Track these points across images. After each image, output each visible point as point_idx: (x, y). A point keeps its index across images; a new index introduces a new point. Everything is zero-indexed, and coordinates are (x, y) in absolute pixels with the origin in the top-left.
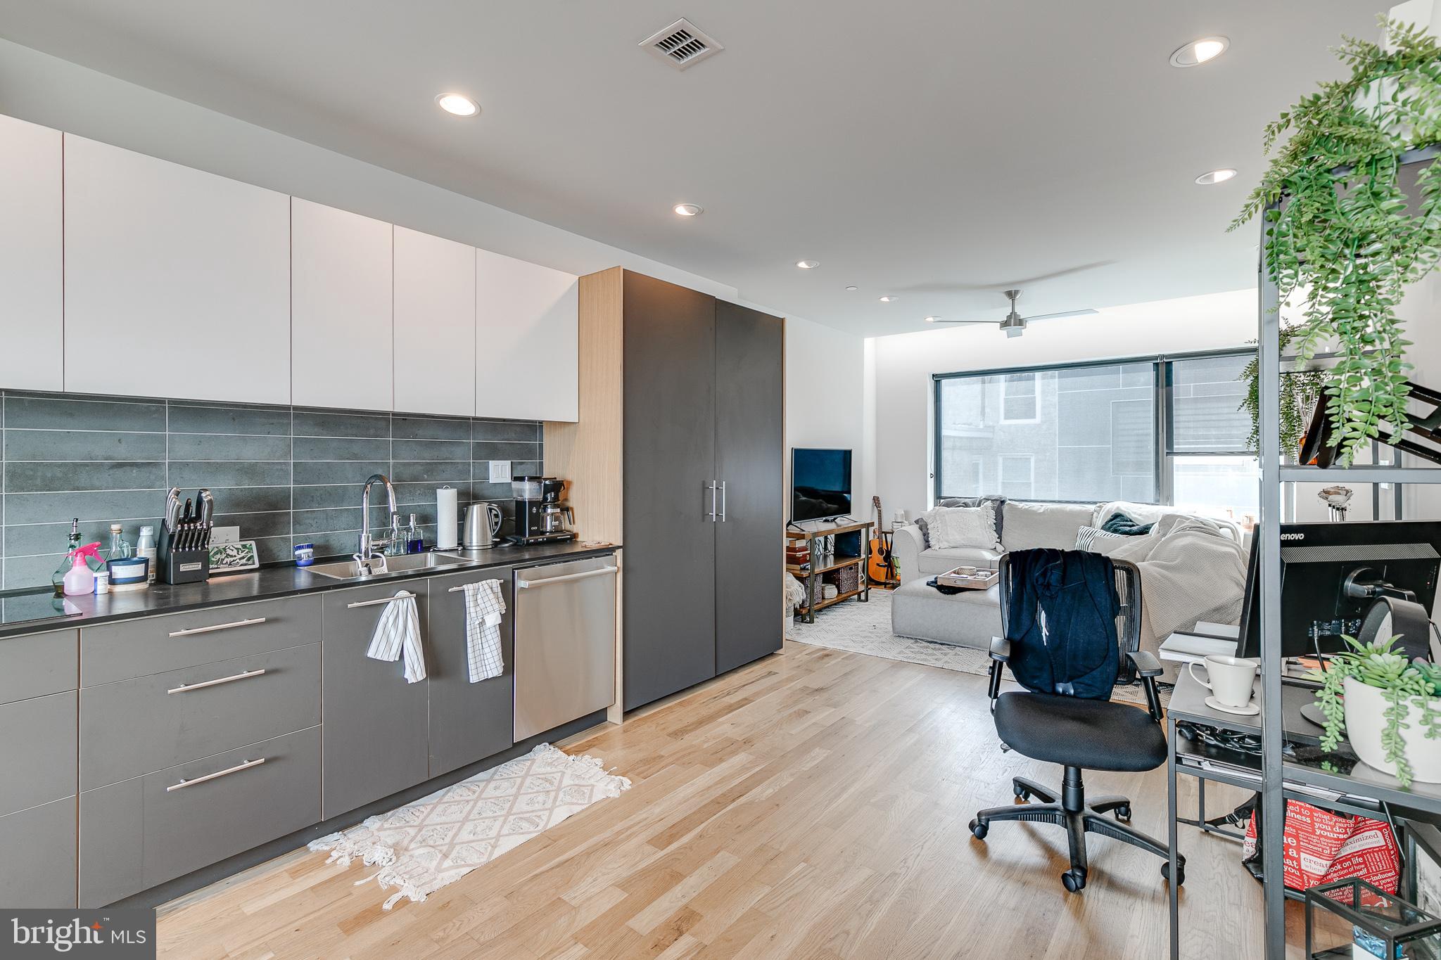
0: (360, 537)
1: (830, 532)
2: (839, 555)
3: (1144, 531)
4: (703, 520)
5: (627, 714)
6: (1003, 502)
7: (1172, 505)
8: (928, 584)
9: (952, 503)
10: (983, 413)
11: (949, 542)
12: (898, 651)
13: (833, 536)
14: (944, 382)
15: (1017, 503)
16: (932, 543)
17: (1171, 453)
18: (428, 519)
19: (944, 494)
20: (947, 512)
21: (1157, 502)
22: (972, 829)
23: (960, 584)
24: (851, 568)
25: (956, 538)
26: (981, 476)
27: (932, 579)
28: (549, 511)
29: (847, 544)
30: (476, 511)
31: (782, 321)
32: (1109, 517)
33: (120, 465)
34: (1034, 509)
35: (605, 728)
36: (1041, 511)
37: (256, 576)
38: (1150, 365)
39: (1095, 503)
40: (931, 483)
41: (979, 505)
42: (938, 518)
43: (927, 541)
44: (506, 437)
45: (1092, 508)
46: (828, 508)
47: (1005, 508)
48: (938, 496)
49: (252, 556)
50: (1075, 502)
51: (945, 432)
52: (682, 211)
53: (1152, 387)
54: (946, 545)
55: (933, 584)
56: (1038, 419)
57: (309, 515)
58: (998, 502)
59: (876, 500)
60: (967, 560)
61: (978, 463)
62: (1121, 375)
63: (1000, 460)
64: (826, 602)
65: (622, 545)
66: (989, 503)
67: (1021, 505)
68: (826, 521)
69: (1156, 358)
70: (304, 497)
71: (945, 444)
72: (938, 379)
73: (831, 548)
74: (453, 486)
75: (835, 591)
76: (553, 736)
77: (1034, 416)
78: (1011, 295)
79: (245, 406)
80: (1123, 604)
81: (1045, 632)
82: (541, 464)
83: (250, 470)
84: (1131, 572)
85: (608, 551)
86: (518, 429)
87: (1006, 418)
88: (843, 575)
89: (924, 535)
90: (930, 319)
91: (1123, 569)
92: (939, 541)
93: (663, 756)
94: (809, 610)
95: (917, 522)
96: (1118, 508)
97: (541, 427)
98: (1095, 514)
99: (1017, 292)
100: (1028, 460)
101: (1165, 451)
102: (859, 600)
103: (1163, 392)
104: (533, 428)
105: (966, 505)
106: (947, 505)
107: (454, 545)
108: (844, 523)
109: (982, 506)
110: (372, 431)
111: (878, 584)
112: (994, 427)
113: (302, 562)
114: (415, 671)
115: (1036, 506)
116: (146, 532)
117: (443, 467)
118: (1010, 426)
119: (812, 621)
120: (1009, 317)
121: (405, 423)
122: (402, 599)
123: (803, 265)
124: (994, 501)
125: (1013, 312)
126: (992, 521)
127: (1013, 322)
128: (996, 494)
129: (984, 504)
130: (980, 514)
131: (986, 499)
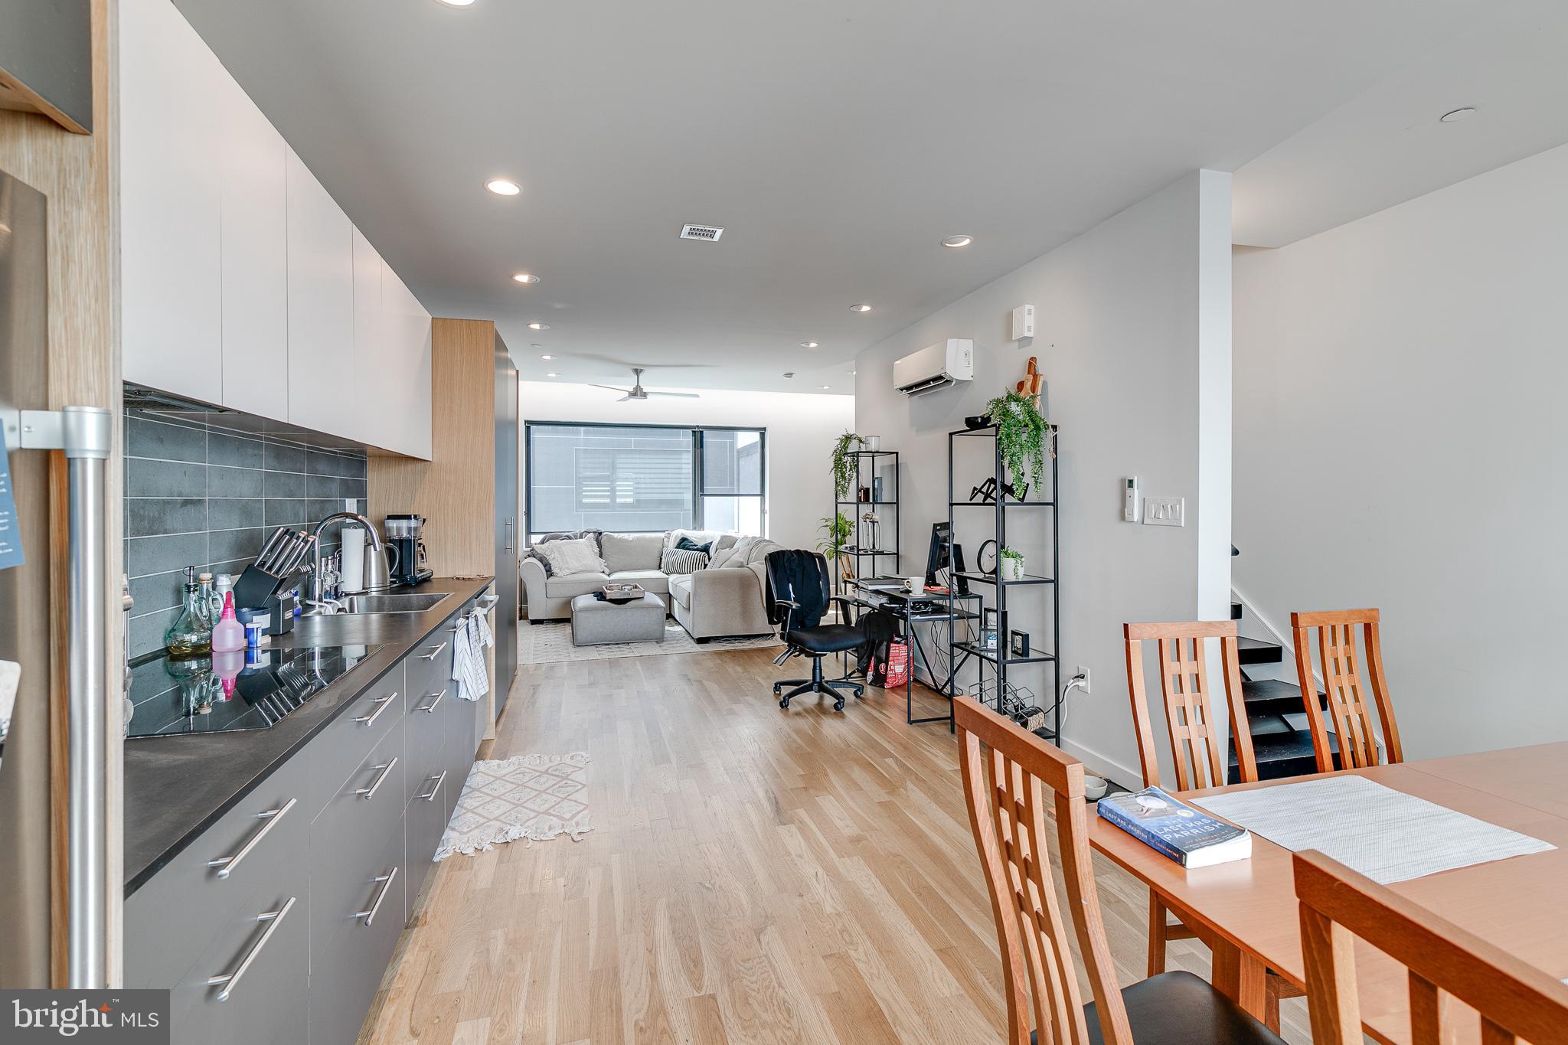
3: (706, 549)
6: (600, 534)
7: (704, 528)
11: (568, 569)
14: (533, 427)
15: (610, 534)
16: (555, 570)
17: (703, 495)
19: (535, 529)
21: (695, 528)
25: (575, 565)
27: (597, 596)
31: (518, 373)
32: (678, 541)
34: (623, 538)
36: (631, 539)
38: (690, 431)
39: (664, 531)
40: (524, 520)
41: (581, 537)
42: (555, 550)
43: (551, 569)
45: (662, 535)
47: (604, 539)
48: (529, 532)
50: (648, 532)
53: (691, 448)
54: (568, 572)
55: (601, 597)
58: (597, 534)
66: (591, 535)
67: (616, 535)
69: (694, 427)
71: (535, 485)
72: (530, 424)
78: (637, 372)
89: (546, 566)
96: (682, 534)
98: (666, 539)
99: (641, 371)
101: (700, 495)
105: (575, 537)
115: (625, 536)
120: (635, 389)
123: (536, 326)
124: (594, 532)
125: (638, 386)
126: (597, 550)
127: (637, 393)
128: (594, 528)
129: (586, 536)
130: (587, 544)
131: (588, 532)
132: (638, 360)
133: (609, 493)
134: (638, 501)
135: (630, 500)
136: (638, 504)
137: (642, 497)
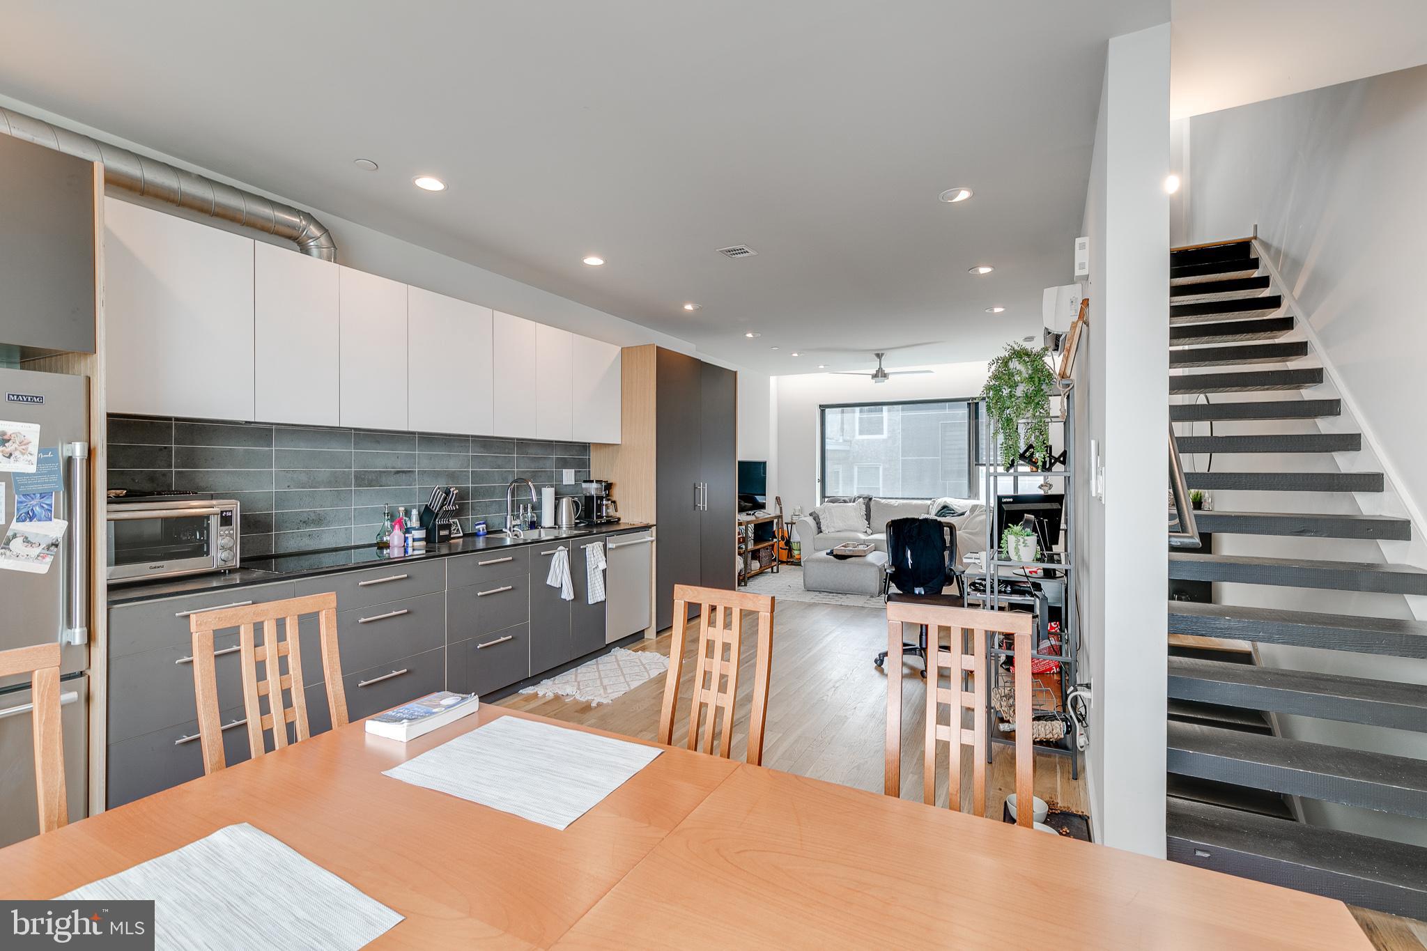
0: (506, 519)
1: (748, 522)
2: (758, 539)
3: (963, 514)
4: (695, 509)
5: (658, 633)
6: (870, 499)
7: (978, 499)
8: (827, 554)
9: (834, 500)
10: (842, 429)
11: (834, 527)
12: (810, 598)
13: (753, 525)
14: (827, 410)
15: (880, 500)
16: (825, 528)
17: (978, 464)
18: (537, 507)
19: (828, 494)
20: (833, 507)
21: (969, 498)
22: (876, 663)
23: (848, 553)
24: (767, 549)
25: (840, 524)
26: (841, 482)
27: (829, 551)
28: (604, 502)
29: (764, 531)
30: (565, 502)
31: (736, 372)
32: (940, 508)
33: (398, 472)
34: (892, 503)
35: (644, 642)
36: (896, 505)
37: (461, 540)
38: (965, 403)
39: (931, 499)
40: (818, 485)
41: (854, 502)
42: (826, 511)
43: (819, 528)
44: (572, 453)
45: (929, 502)
46: (745, 506)
47: (872, 503)
48: (823, 496)
49: (458, 529)
50: (918, 499)
51: (828, 447)
52: (689, 307)
53: (966, 421)
54: (833, 529)
55: (831, 553)
56: (885, 435)
57: (478, 504)
58: (867, 499)
59: (778, 499)
60: (849, 540)
61: (838, 472)
62: (947, 411)
63: (856, 469)
64: (753, 572)
65: (655, 524)
66: (861, 500)
67: (883, 501)
68: (748, 514)
69: (969, 399)
70: (477, 492)
71: (828, 455)
72: (823, 408)
73: (751, 534)
74: (552, 486)
75: (758, 565)
76: (623, 642)
77: (880, 432)
78: (879, 356)
79: (450, 435)
80: (948, 545)
81: (910, 561)
82: (589, 471)
83: (452, 476)
84: (952, 528)
85: (647, 528)
86: (578, 448)
87: (861, 433)
88: (762, 554)
89: (817, 524)
90: (822, 367)
91: (948, 527)
92: (828, 527)
93: (692, 650)
94: (744, 577)
95: (811, 515)
96: (945, 501)
97: (589, 446)
98: (931, 507)
99: (882, 354)
100: (878, 468)
101: (975, 463)
102: (772, 572)
103: (973, 423)
104: (585, 447)
105: (845, 502)
106: (833, 502)
107: (552, 524)
108: (761, 515)
109: (856, 502)
110: (507, 450)
111: (782, 562)
112: (851, 441)
113: (481, 532)
114: (567, 594)
115: (893, 502)
116: (415, 512)
117: (540, 474)
118: (863, 440)
119: (745, 585)
120: (878, 371)
121: (523, 444)
122: (562, 550)
123: (750, 335)
124: (865, 498)
125: (880, 368)
126: (865, 514)
127: (880, 375)
128: (866, 493)
129: (857, 500)
130: (859, 508)
131: (859, 497)
132: (878, 345)
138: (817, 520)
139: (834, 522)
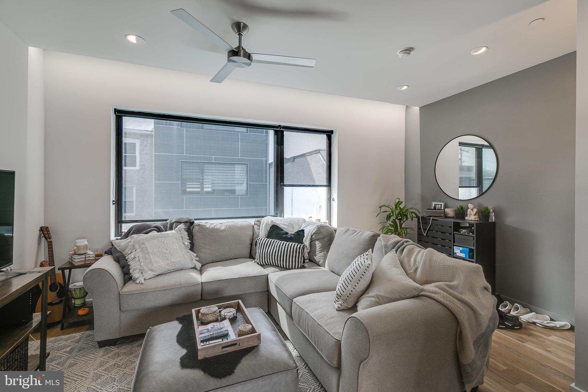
6: (192, 223)
15: (203, 223)
17: (284, 186)
20: (147, 239)
25: (159, 264)
32: (269, 228)
34: (218, 227)
36: (223, 228)
38: (272, 131)
41: (171, 228)
47: (195, 229)
48: (119, 221)
54: (151, 274)
58: (188, 224)
59: (44, 231)
66: (181, 226)
67: (207, 224)
69: (278, 127)
78: (239, 28)
89: (124, 268)
92: (142, 271)
95: (109, 253)
98: (258, 227)
101: (281, 184)
105: (158, 229)
109: (175, 229)
115: (217, 224)
124: (185, 222)
126: (187, 243)
128: (185, 217)
129: (176, 227)
130: (177, 237)
131: (179, 222)
133: (200, 186)
134: (214, 190)
135: (210, 190)
136: (214, 192)
137: (216, 188)
138: (123, 262)
139: (151, 263)
